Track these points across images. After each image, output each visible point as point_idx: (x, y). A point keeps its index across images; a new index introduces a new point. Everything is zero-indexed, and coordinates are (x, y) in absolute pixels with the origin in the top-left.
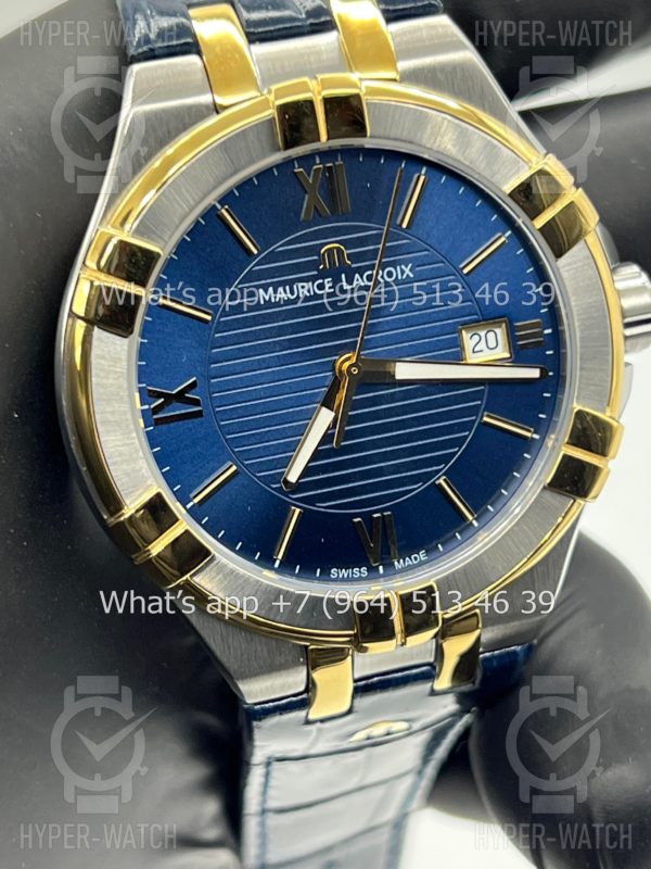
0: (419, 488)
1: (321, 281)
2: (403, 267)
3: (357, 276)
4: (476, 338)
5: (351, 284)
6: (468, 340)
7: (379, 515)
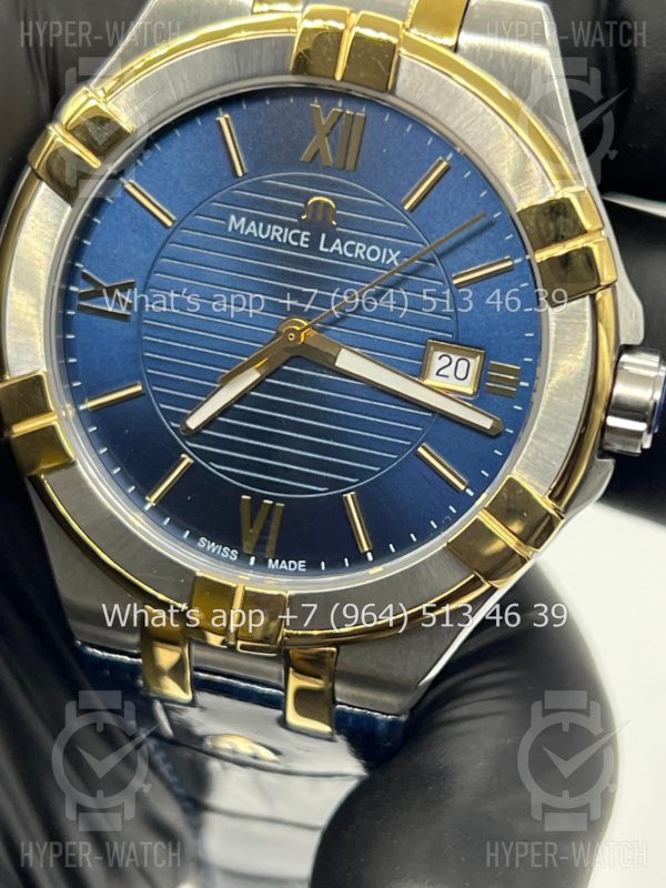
0: (322, 492)
1: (298, 231)
2: (391, 251)
3: (338, 241)
4: (446, 360)
5: (329, 247)
6: (437, 360)
7: (270, 502)
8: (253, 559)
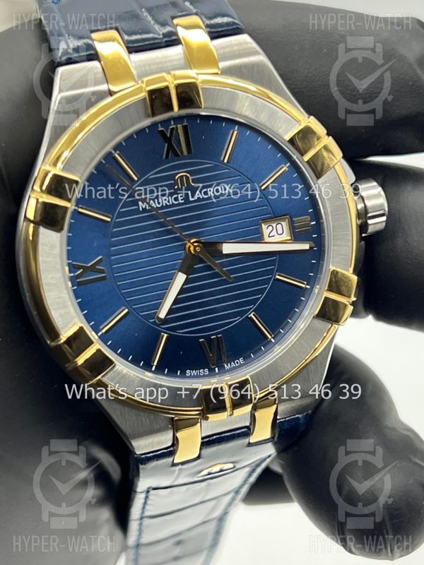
0: (238, 319)
4: (270, 228)
6: (266, 229)
7: (215, 337)
8: (217, 369)
